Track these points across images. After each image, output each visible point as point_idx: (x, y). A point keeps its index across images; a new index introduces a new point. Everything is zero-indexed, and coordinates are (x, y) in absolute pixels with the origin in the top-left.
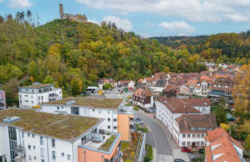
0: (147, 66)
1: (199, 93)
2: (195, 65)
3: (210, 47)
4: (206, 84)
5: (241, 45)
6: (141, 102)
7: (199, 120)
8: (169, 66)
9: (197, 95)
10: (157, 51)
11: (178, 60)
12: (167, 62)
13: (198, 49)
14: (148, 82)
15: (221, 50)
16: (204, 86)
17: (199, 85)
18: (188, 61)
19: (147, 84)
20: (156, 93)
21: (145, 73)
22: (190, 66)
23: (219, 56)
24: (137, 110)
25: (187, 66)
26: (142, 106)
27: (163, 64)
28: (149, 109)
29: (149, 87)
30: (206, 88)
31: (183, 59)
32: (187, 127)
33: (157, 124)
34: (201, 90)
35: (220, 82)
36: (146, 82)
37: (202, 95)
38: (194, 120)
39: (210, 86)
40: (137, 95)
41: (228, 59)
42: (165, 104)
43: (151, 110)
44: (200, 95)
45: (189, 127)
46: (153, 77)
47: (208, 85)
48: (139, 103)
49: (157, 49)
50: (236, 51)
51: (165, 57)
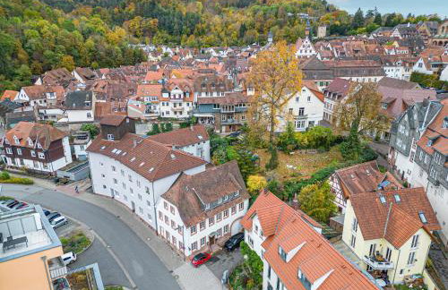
0: (14, 56)
1: (168, 113)
2: (122, 50)
3: (136, 13)
4: (180, 92)
5: (184, 13)
6: (36, 159)
7: (214, 183)
8: (69, 52)
9: (166, 116)
10: (30, 16)
11: (85, 39)
12: (63, 43)
13: (116, 17)
14: (32, 97)
15: (157, 20)
16: (177, 97)
17: (166, 95)
18: (108, 42)
19: (32, 103)
20: (70, 127)
21: (15, 75)
22: (114, 53)
23: (154, 32)
24: (31, 183)
25: (109, 53)
26: (40, 167)
27: (53, 50)
28: (66, 174)
29: (42, 111)
30: (181, 101)
31: (98, 37)
32: (195, 207)
33: (104, 210)
34: (171, 105)
35: (204, 85)
36: (27, 99)
37: (175, 117)
38: (205, 187)
39: (188, 96)
40: (17, 143)
41: (170, 37)
42: (117, 158)
43: (72, 176)
44: (172, 115)
45: (201, 207)
46: (39, 82)
47: (185, 94)
48: (29, 164)
49: (28, 10)
50: (179, 24)
51: (54, 32)
